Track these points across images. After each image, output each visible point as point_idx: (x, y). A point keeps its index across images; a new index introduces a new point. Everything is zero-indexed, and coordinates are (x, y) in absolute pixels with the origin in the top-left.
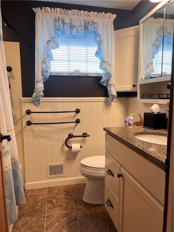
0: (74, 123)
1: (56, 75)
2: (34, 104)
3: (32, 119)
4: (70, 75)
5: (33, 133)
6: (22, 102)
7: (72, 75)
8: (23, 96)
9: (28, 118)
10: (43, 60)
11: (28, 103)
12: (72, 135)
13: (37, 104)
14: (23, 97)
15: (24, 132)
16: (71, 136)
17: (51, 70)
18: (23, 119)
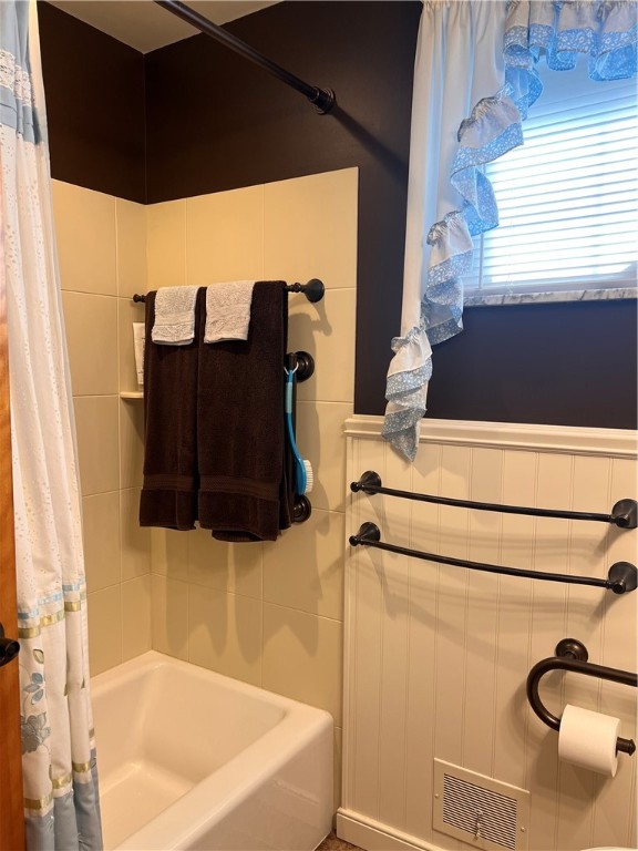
0: (601, 590)
1: (508, 302)
2: (393, 448)
3: (382, 517)
4: (592, 295)
5: (383, 584)
6: (348, 434)
7: (604, 297)
8: (358, 410)
9: (367, 508)
10: (431, 231)
11: (372, 444)
12: (584, 653)
13: (406, 451)
14: (356, 412)
15: (350, 571)
16: (570, 656)
17: (495, 280)
18: (348, 513)
